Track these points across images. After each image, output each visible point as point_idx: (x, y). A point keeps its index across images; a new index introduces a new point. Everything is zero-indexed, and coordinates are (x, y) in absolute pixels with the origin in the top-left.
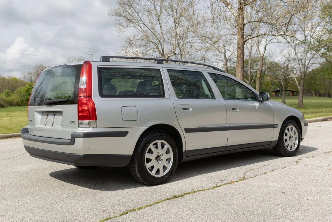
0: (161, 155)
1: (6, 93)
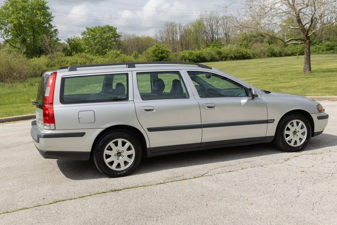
0: (122, 152)
1: (134, 54)
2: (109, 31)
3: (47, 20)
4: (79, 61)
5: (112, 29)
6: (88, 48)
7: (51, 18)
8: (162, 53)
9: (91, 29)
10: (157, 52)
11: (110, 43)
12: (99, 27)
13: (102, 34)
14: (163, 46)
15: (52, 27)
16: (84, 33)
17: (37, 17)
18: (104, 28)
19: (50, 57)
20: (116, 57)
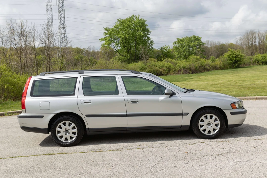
0: (69, 130)
1: (211, 59)
2: (195, 40)
3: (146, 34)
4: (165, 65)
5: (198, 39)
6: (178, 55)
7: (149, 32)
8: (236, 57)
9: (180, 39)
10: (231, 56)
11: (195, 50)
12: (187, 37)
13: (189, 42)
14: (237, 51)
15: (150, 39)
16: (175, 43)
17: (138, 32)
18: (191, 38)
19: (144, 63)
20: (196, 62)
